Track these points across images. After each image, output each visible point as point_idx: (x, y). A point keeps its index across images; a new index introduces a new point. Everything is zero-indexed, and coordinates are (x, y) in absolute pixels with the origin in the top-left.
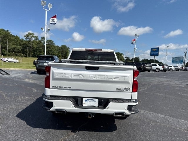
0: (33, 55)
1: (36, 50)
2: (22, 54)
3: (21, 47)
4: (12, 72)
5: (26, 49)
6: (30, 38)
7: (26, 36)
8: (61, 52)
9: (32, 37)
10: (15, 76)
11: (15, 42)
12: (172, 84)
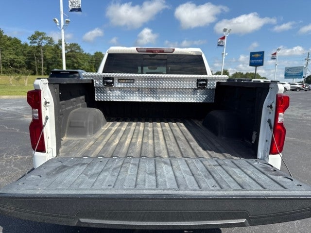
0: (47, 70)
1: (51, 62)
2: (27, 69)
3: (25, 57)
4: (4, 103)
5: (33, 61)
6: (39, 42)
7: (32, 39)
8: (94, 64)
9: (42, 39)
10: (9, 111)
11: (14, 50)
12: (297, 116)
